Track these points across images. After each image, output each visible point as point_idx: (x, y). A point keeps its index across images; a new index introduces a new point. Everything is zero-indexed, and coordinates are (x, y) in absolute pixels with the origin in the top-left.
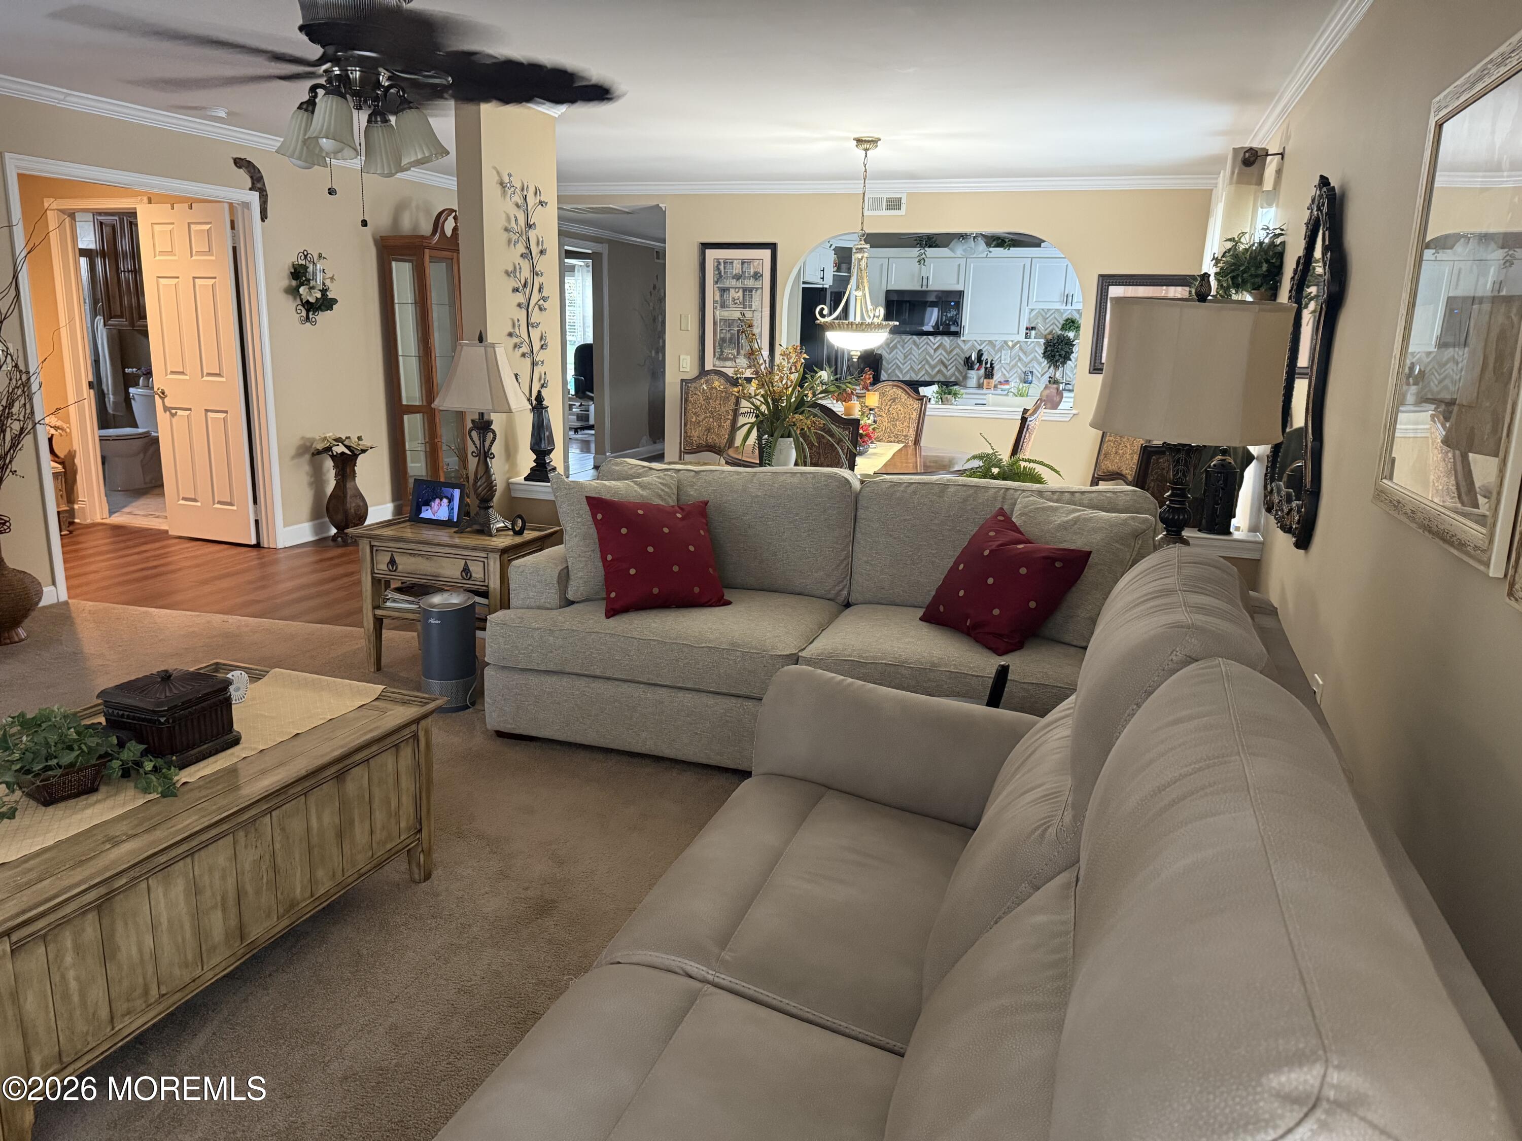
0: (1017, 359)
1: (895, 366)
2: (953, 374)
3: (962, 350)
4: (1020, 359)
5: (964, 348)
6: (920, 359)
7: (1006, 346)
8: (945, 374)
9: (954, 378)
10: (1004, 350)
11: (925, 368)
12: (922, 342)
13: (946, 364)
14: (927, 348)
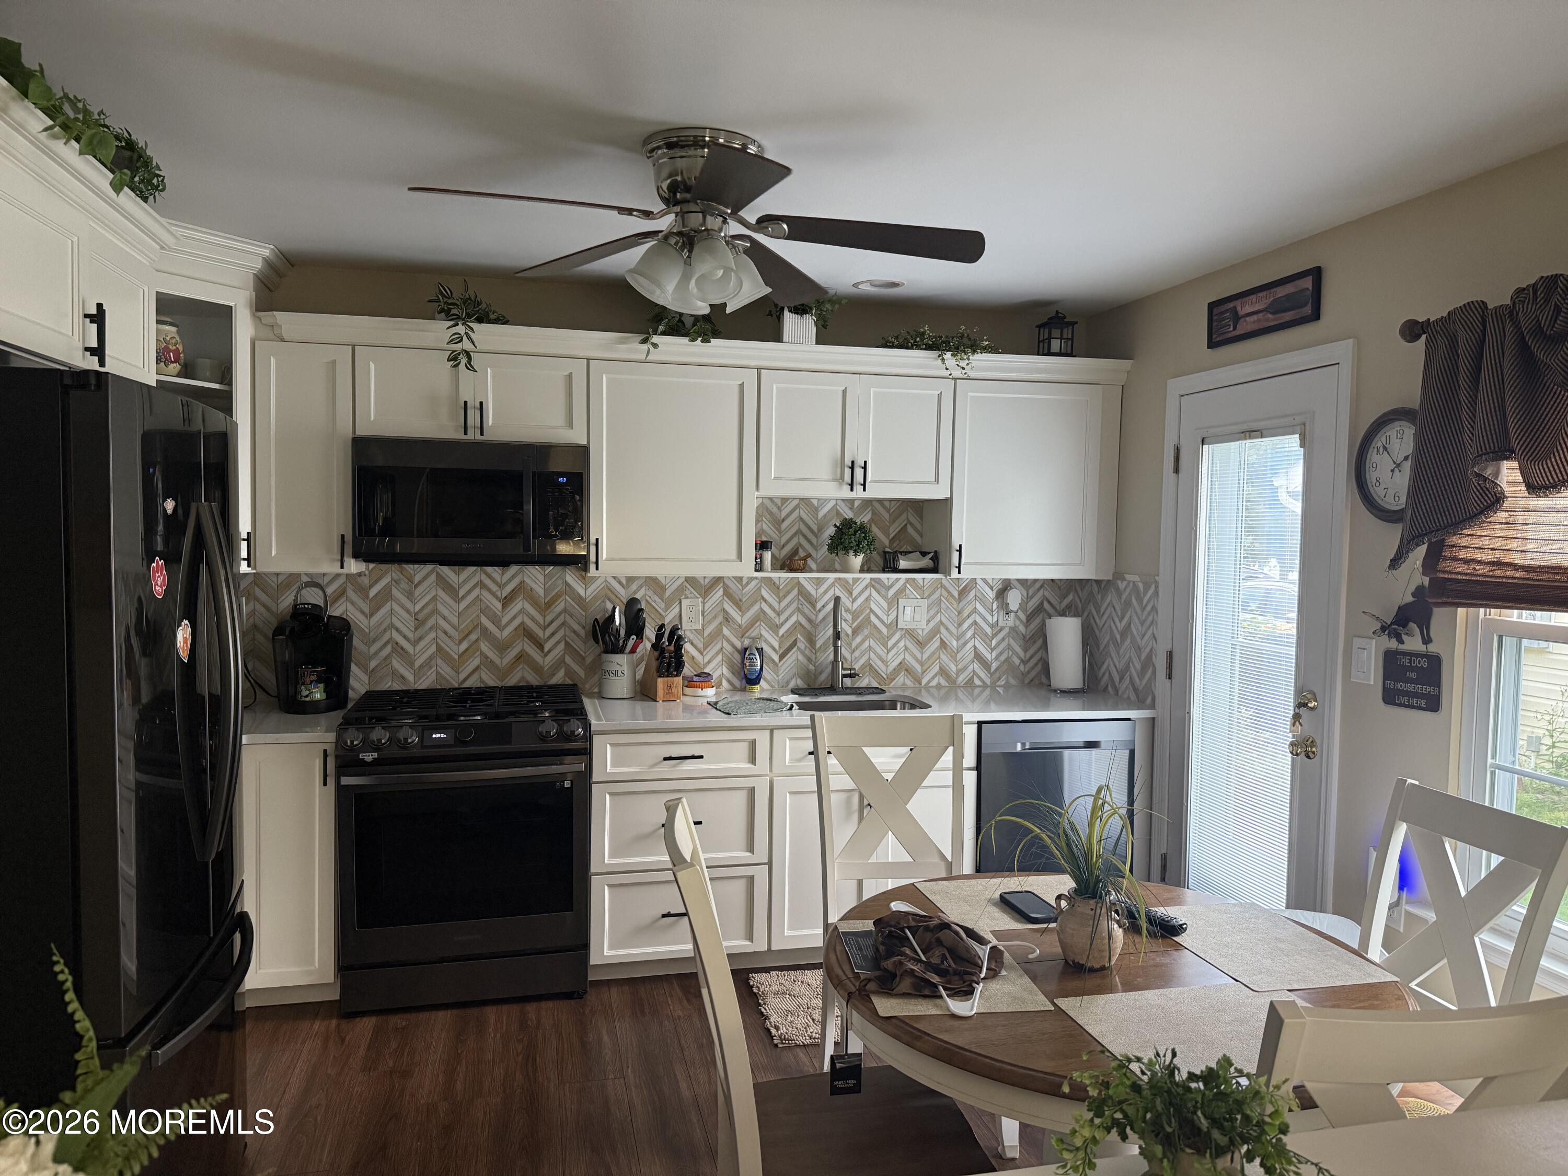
0: (720, 619)
1: (388, 649)
2: (561, 663)
3: (579, 600)
4: (727, 619)
5: (583, 595)
6: (462, 627)
7: (691, 588)
8: (538, 663)
9: (561, 673)
10: (688, 598)
11: (479, 648)
12: (465, 582)
13: (540, 638)
14: (482, 598)
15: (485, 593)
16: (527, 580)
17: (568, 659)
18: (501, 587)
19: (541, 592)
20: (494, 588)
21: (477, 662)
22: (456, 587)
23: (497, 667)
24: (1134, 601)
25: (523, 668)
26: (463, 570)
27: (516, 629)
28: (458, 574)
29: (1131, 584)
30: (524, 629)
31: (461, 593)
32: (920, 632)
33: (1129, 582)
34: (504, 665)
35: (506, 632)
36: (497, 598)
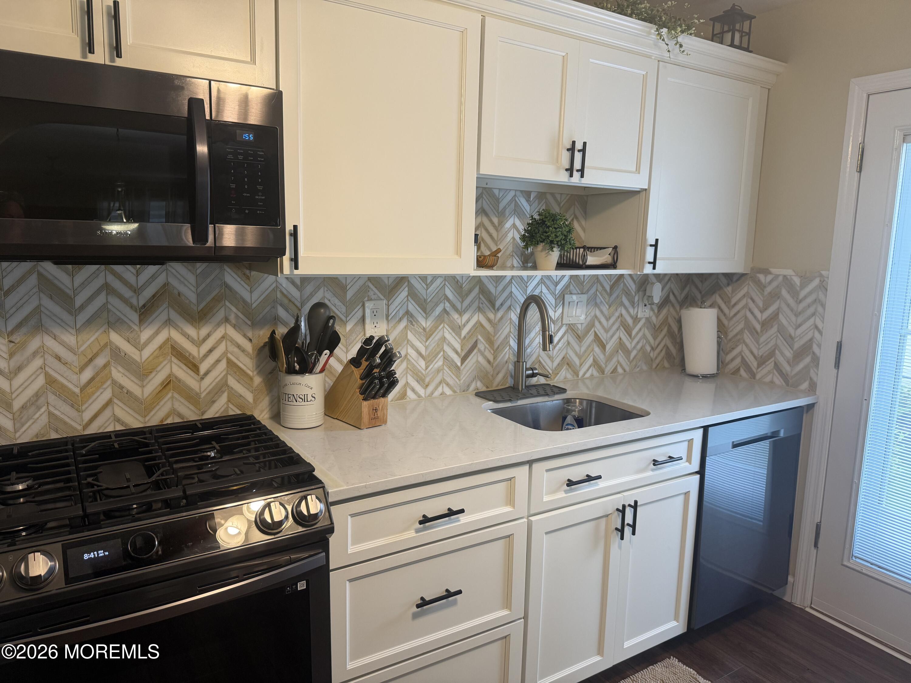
2: (222, 386)
4: (412, 322)
5: (248, 300)
6: (82, 349)
7: (374, 289)
8: (192, 390)
9: (224, 399)
10: (371, 300)
11: (109, 376)
12: (83, 285)
13: (194, 357)
14: (110, 306)
15: (115, 301)
16: (174, 282)
17: (232, 382)
18: (137, 291)
19: (192, 297)
20: (127, 293)
21: (107, 395)
22: (70, 293)
23: (136, 399)
24: (784, 292)
25: (172, 397)
26: (80, 269)
27: (160, 347)
28: (72, 276)
29: (781, 278)
30: (173, 347)
31: (79, 302)
32: (579, 326)
33: (777, 276)
34: (146, 395)
35: (147, 352)
36: (132, 306)
